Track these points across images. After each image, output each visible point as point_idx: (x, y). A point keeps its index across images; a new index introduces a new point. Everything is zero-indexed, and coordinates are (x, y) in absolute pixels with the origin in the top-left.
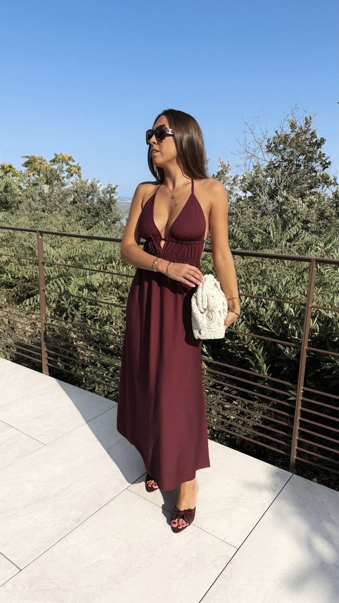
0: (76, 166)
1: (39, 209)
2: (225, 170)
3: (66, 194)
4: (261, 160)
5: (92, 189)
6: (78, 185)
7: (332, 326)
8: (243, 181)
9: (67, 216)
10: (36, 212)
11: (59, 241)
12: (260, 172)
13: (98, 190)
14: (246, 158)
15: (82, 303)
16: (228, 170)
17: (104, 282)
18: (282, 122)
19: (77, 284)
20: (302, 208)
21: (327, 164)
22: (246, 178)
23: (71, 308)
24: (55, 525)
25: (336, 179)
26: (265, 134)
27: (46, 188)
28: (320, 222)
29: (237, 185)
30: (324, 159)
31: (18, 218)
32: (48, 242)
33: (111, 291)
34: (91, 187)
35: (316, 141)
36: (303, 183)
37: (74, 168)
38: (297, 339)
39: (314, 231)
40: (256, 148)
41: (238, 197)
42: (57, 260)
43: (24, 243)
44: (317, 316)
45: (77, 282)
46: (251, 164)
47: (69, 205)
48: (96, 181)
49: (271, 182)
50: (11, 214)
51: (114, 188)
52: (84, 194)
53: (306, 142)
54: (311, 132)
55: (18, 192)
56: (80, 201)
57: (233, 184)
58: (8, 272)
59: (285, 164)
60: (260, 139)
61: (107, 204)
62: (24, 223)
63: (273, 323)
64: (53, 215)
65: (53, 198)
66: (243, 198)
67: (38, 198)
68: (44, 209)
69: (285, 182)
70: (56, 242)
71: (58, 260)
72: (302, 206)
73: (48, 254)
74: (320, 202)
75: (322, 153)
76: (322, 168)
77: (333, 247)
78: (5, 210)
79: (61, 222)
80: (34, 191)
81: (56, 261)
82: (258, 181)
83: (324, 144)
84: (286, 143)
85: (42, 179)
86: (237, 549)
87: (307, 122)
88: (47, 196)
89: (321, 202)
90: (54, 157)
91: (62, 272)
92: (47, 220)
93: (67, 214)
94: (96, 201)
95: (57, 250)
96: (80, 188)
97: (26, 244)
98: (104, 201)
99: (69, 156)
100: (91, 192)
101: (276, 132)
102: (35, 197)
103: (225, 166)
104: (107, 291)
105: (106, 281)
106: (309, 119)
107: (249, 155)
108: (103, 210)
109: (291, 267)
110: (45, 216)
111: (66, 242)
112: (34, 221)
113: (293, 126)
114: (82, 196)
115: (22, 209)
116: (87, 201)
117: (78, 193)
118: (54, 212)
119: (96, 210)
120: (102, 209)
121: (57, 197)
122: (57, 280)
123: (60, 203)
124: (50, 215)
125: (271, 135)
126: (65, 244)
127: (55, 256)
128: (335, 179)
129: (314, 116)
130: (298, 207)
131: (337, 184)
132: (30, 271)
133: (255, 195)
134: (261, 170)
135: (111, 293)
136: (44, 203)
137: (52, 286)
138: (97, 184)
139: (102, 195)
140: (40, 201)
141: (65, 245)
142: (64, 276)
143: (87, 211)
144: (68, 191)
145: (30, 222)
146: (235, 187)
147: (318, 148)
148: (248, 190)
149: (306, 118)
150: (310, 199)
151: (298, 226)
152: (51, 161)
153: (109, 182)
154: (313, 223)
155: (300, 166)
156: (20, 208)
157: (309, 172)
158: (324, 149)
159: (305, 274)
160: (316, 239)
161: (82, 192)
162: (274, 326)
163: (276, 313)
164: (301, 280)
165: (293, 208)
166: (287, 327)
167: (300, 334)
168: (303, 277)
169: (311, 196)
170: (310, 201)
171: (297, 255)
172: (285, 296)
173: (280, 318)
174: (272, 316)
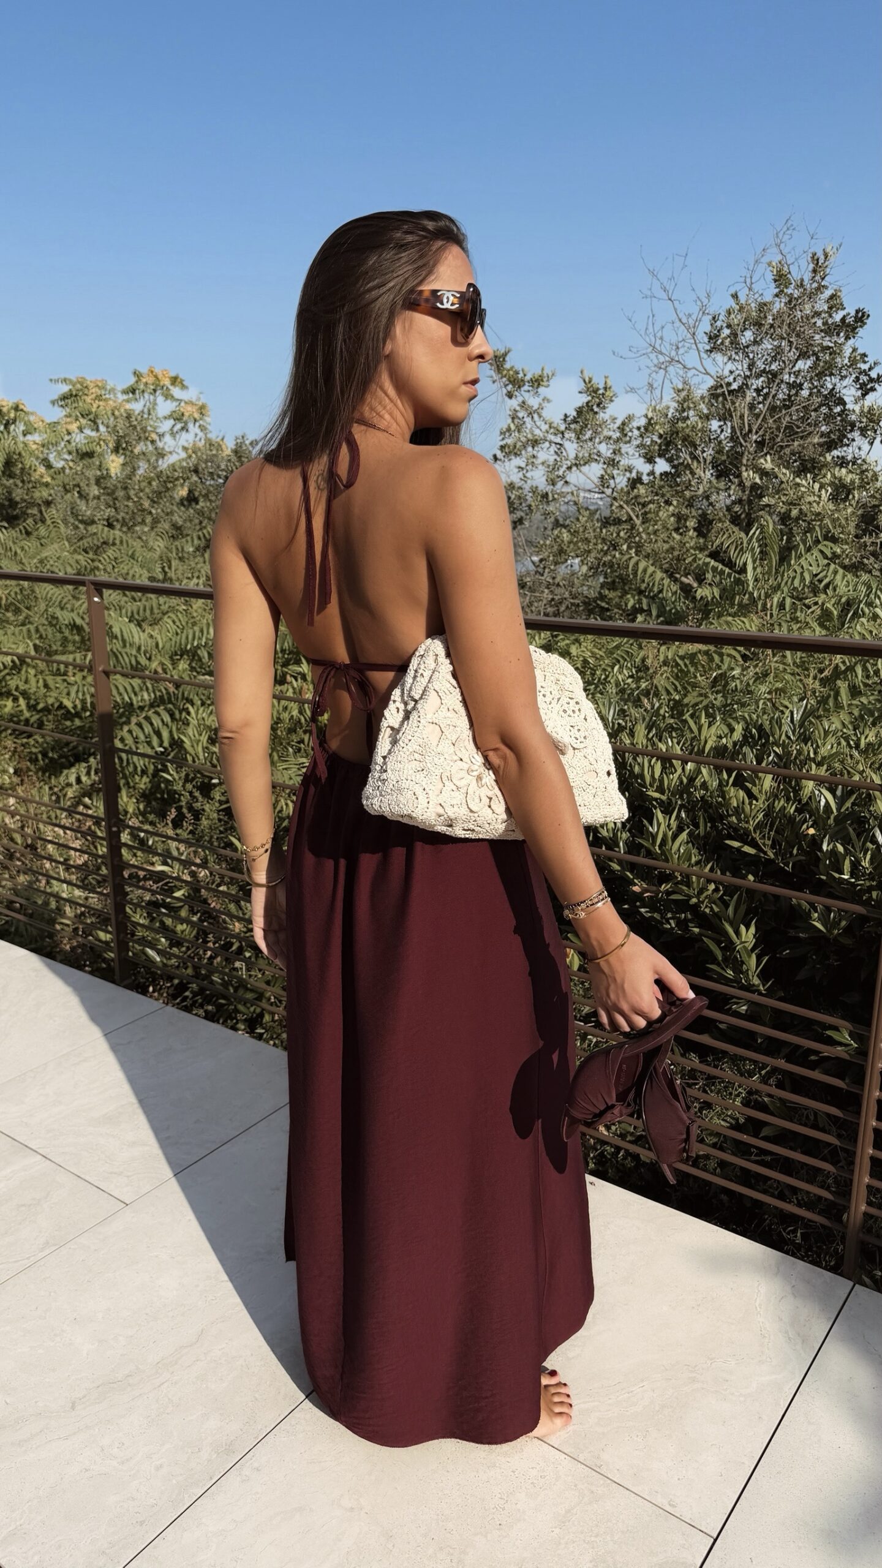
0: (194, 400)
1: (99, 520)
2: (597, 400)
3: (168, 477)
4: (694, 371)
6: (199, 454)
8: (646, 429)
9: (173, 536)
10: (89, 528)
11: (155, 606)
12: (692, 405)
14: (653, 369)
16: (606, 403)
17: (278, 718)
18: (751, 267)
19: (204, 725)
20: (817, 502)
21: (871, 380)
22: (656, 423)
23: (191, 793)
24: (161, 1466)
26: (705, 301)
27: (114, 464)
28: (866, 539)
29: (629, 442)
30: (865, 367)
31: (42, 545)
32: (124, 611)
33: (299, 742)
34: (234, 458)
35: (843, 319)
36: (810, 434)
37: (189, 408)
38: (846, 880)
40: (681, 339)
41: (634, 475)
42: (150, 659)
43: (59, 613)
45: (203, 719)
46: (667, 385)
47: (179, 509)
48: (247, 442)
49: (722, 431)
50: (24, 536)
52: (215, 477)
53: (813, 321)
54: (828, 293)
55: (42, 477)
56: (206, 496)
57: (618, 440)
58: (17, 694)
59: (759, 382)
60: (690, 315)
62: (58, 558)
63: (772, 834)
64: (134, 535)
65: (134, 489)
66: (645, 479)
67: (95, 491)
68: (110, 521)
69: (761, 433)
70: (145, 610)
71: (153, 658)
72: (818, 496)
73: (124, 641)
75: (860, 351)
76: (859, 393)
78: (6, 525)
79: (158, 553)
80: (83, 473)
81: (147, 662)
82: (687, 431)
83: (865, 327)
84: (761, 325)
85: (104, 441)
86: (712, 1540)
87: (818, 267)
88: (119, 485)
90: (132, 380)
91: (164, 691)
92: (120, 550)
93: (174, 532)
95: (149, 630)
96: (206, 462)
97: (65, 617)
99: (173, 374)
101: (735, 296)
102: (86, 488)
103: (598, 389)
104: (289, 744)
105: (285, 716)
106: (822, 258)
107: (662, 359)
109: (805, 667)
110: (115, 539)
111: (172, 609)
112: (87, 552)
113: (781, 279)
114: (212, 482)
115: (53, 523)
117: (201, 476)
118: (137, 528)
121: (145, 487)
122: (150, 713)
123: (154, 502)
124: (129, 535)
125: (721, 303)
126: (170, 614)
127: (143, 648)
129: (835, 249)
132: (77, 692)
133: (679, 468)
134: (694, 400)
135: (299, 750)
136: (111, 503)
137: (137, 731)
140: (98, 498)
141: (169, 617)
142: (170, 702)
144: (175, 471)
145: (77, 557)
146: (625, 448)
147: (847, 338)
148: (660, 456)
149: (814, 254)
150: (833, 475)
151: (821, 552)
152: (125, 392)
154: (846, 543)
155: (800, 386)
156: (48, 518)
157: (824, 405)
158: (865, 341)
159: (843, 686)
160: (869, 587)
161: (211, 470)
162: (773, 841)
163: (779, 804)
164: (831, 702)
165: (791, 504)
166: (816, 843)
167: (855, 866)
168: (837, 694)
169: (837, 469)
170: (837, 482)
171: (816, 633)
172: (799, 752)
173: (791, 820)
174: (769, 812)
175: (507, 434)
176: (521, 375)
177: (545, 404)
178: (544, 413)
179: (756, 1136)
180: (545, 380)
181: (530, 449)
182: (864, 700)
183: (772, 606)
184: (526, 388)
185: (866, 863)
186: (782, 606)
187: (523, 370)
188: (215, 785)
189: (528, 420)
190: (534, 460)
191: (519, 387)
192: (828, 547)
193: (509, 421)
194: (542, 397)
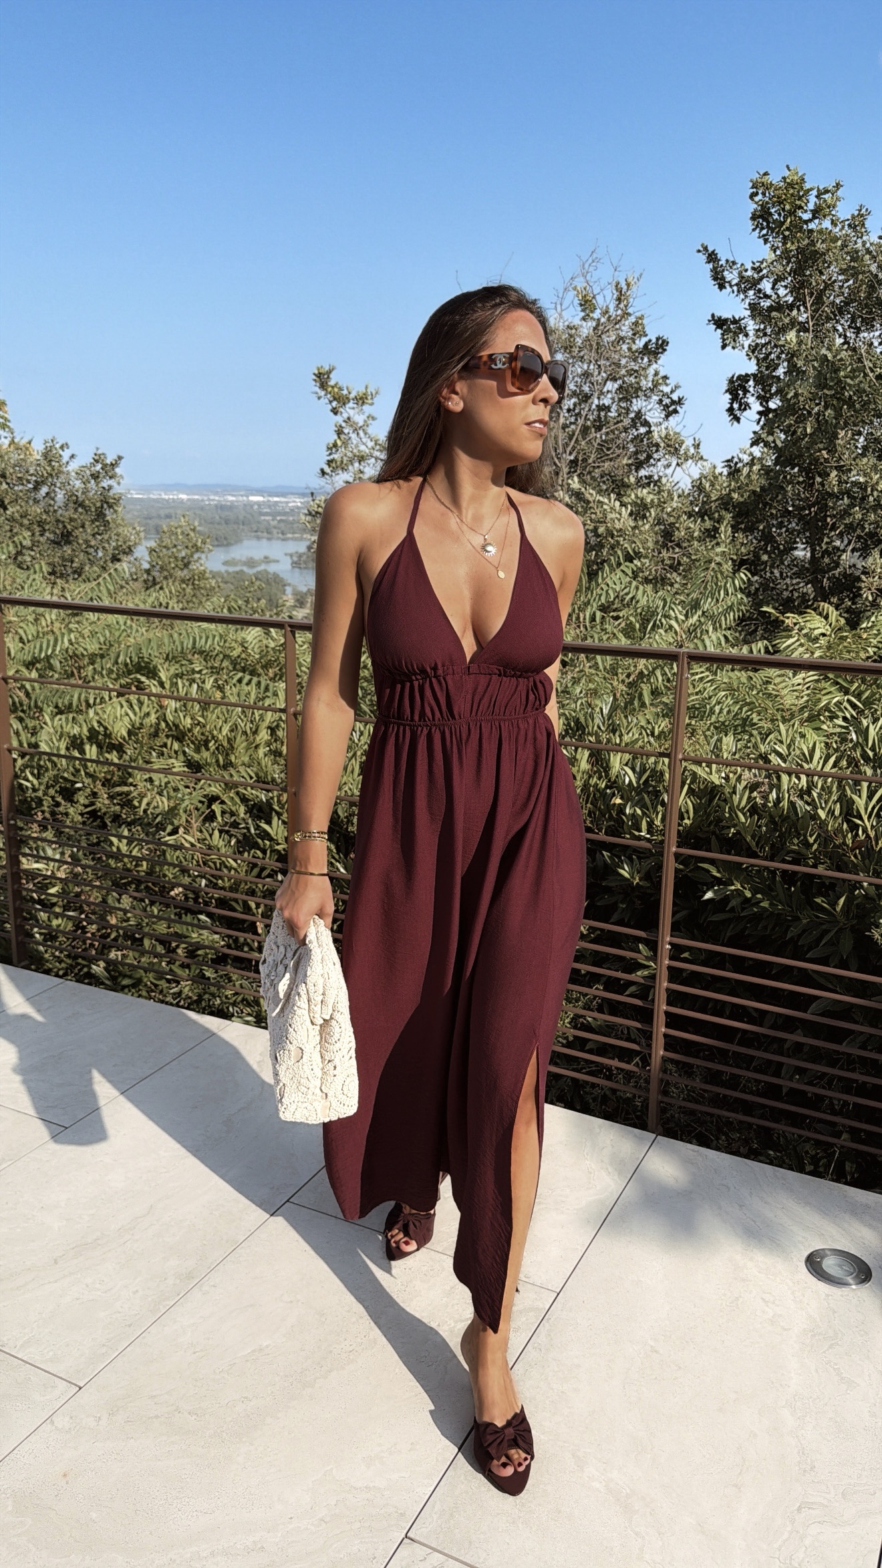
5: (47, 468)
6: (6, 458)
7: (723, 804)
13: (65, 470)
15: (83, 783)
17: (140, 724)
18: (561, 296)
19: (63, 729)
20: (619, 520)
21: (673, 402)
23: (53, 798)
24: (137, 1291)
25: (699, 445)
28: (664, 554)
30: (667, 389)
33: (161, 746)
34: (43, 463)
35: (646, 345)
36: (619, 456)
38: (644, 836)
39: (651, 577)
44: (688, 782)
45: (59, 726)
48: (58, 446)
51: (112, 464)
52: (25, 482)
53: (619, 346)
54: (632, 319)
59: (571, 404)
61: (93, 509)
63: (589, 805)
69: (574, 454)
72: (620, 514)
74: (661, 504)
75: (662, 374)
76: (663, 416)
77: (702, 620)
83: (666, 352)
86: (555, 1295)
87: (621, 295)
89: (665, 503)
91: (16, 699)
94: (60, 496)
96: (15, 466)
98: (83, 501)
100: (46, 475)
104: (151, 748)
105: (148, 721)
106: (625, 288)
108: (83, 526)
109: (613, 671)
113: (587, 304)
114: (21, 487)
116: (36, 501)
117: (8, 481)
119: (65, 527)
120: (79, 521)
128: (697, 446)
129: (635, 280)
130: (610, 516)
131: (702, 458)
135: (162, 753)
138: (61, 452)
139: (78, 484)
142: (23, 710)
143: (37, 529)
147: (650, 362)
149: (618, 284)
150: (637, 497)
151: (623, 571)
153: (97, 449)
154: (646, 557)
155: (608, 409)
157: (631, 426)
158: (665, 364)
159: (646, 690)
160: (665, 601)
161: (19, 475)
162: (589, 811)
163: (593, 781)
164: (636, 702)
165: (599, 522)
166: (621, 810)
167: (650, 825)
168: (641, 695)
169: (640, 489)
170: (639, 502)
171: (623, 642)
172: (609, 741)
173: (603, 793)
174: (586, 786)
175: (334, 450)
176: (345, 392)
177: (370, 421)
178: (370, 430)
179: (582, 1050)
180: (369, 397)
181: (356, 465)
182: (665, 700)
183: (585, 619)
184: (351, 404)
185: (658, 822)
186: (593, 619)
187: (347, 388)
188: (79, 789)
189: (353, 436)
190: (361, 475)
191: (344, 404)
192: (628, 567)
193: (336, 437)
194: (367, 414)
